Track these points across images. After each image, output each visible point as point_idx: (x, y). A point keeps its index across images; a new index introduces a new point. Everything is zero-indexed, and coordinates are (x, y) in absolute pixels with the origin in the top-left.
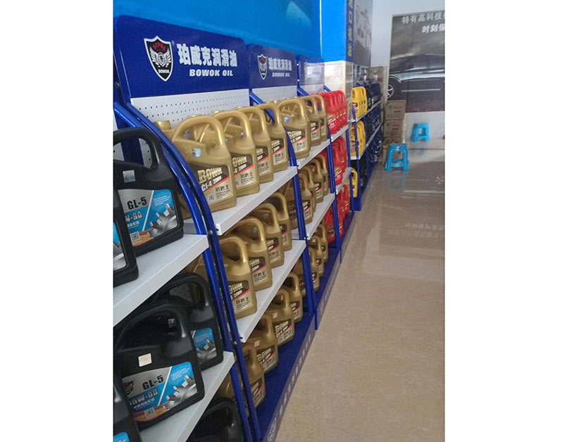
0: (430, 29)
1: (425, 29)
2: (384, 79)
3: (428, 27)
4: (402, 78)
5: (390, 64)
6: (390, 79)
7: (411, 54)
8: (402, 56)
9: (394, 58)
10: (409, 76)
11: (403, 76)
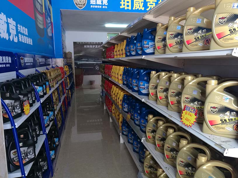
0: (87, 47)
1: (85, 46)
2: (73, 63)
3: (86, 46)
4: (79, 63)
5: (74, 58)
6: (75, 63)
7: (81, 54)
8: (78, 55)
9: (75, 55)
10: (82, 62)
11: (79, 62)
